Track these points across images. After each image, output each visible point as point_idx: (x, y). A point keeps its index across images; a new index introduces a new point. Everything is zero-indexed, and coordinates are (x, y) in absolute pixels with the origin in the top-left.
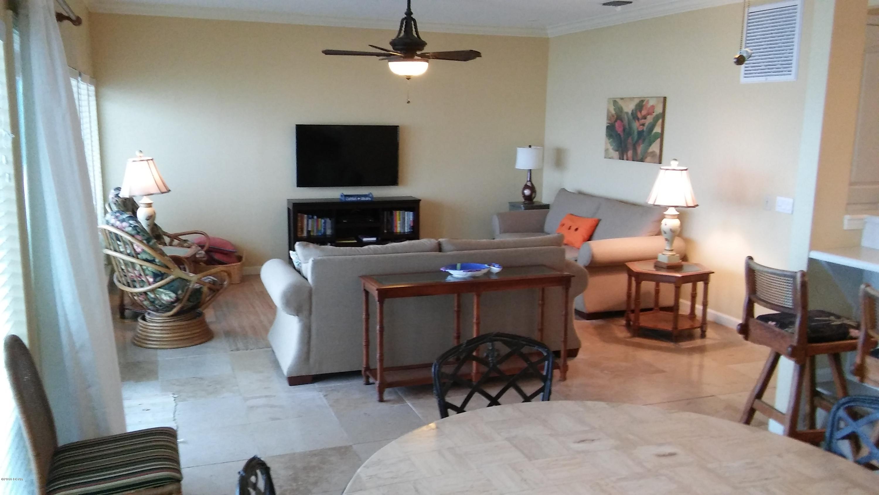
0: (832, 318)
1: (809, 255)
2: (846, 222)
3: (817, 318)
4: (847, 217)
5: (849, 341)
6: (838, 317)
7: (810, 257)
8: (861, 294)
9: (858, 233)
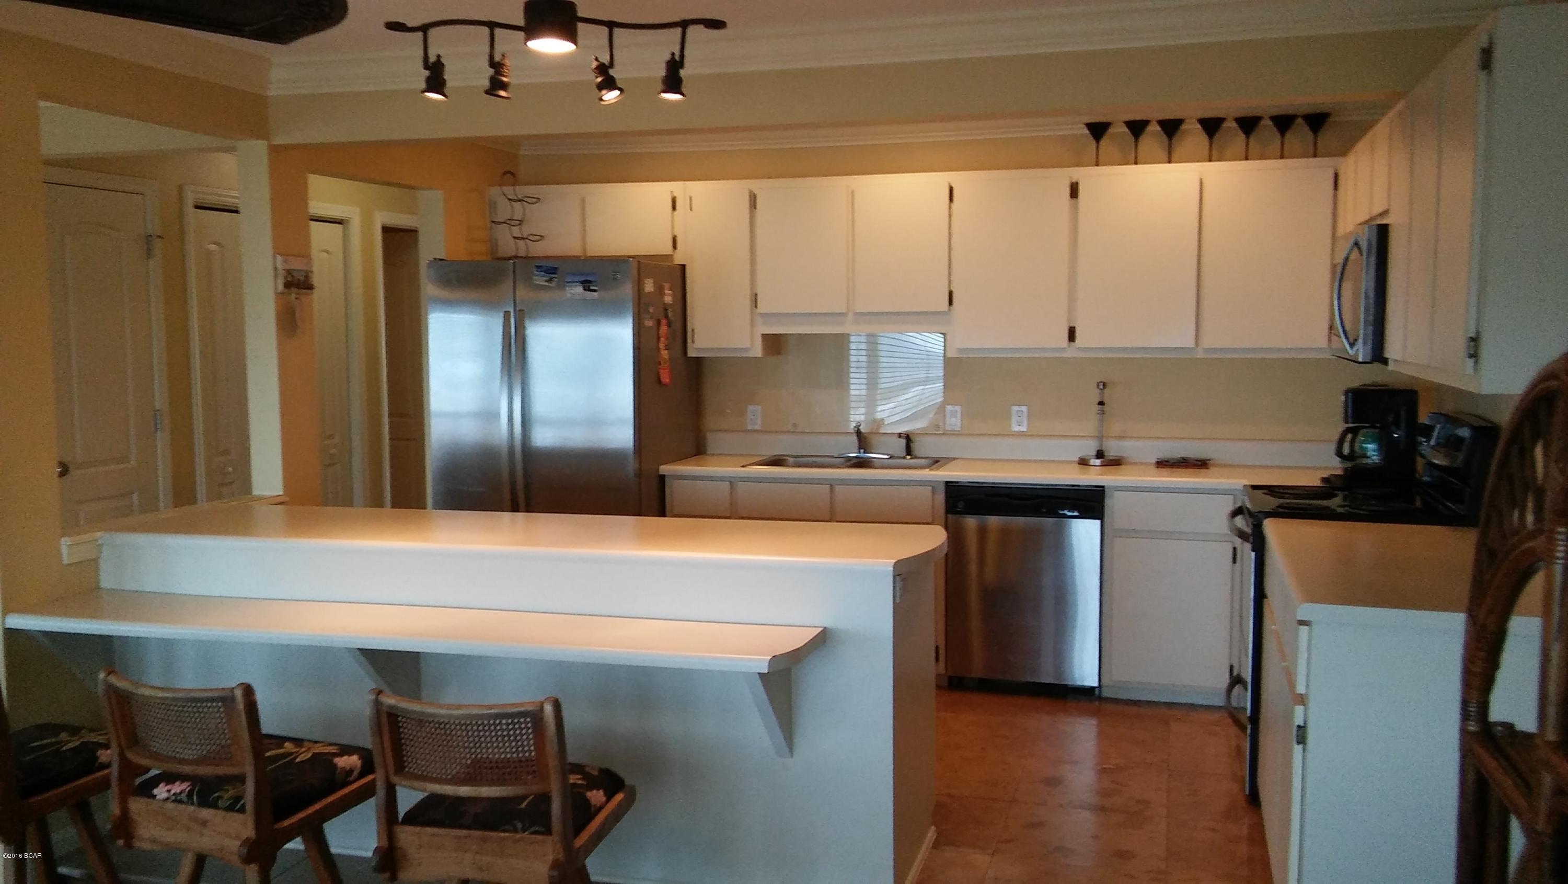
0: (64, 736)
1: (3, 623)
2: (65, 551)
3: (36, 744)
4: (65, 541)
5: (99, 774)
6: (75, 731)
7: (7, 626)
8: (101, 689)
9: (92, 565)
